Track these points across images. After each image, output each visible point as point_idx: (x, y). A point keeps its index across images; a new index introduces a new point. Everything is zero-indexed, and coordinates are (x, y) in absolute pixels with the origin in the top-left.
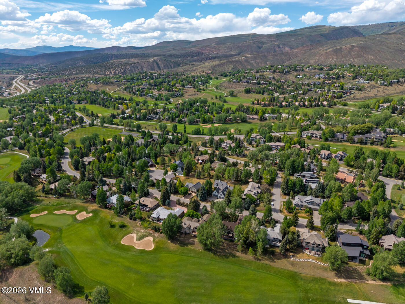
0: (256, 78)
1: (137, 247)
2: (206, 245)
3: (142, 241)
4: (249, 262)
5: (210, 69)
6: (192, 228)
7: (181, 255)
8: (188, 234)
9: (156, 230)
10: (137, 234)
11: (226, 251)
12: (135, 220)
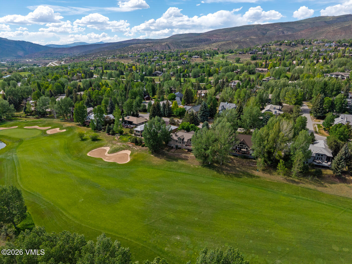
0: (262, 50)
3: (115, 154)
6: (186, 140)
8: (180, 148)
9: (137, 143)
10: (111, 147)
11: (237, 169)
12: (114, 134)
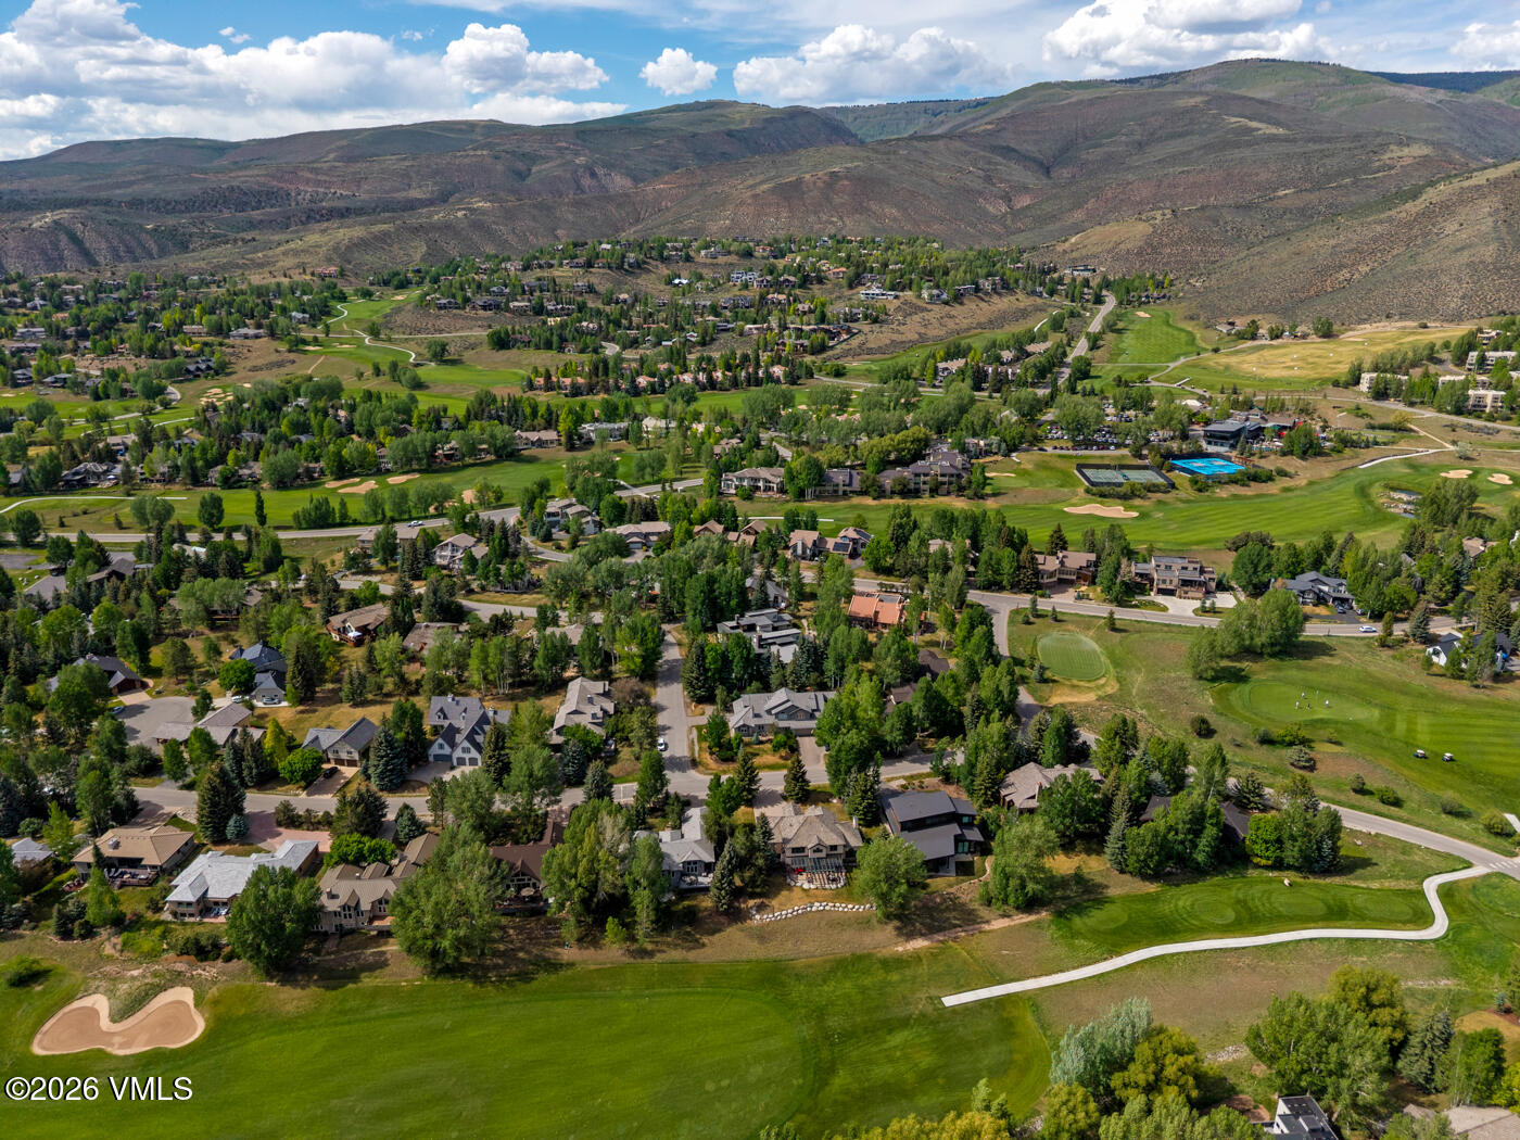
0: (524, 292)
1: (122, 1046)
2: (435, 954)
3: (140, 1015)
4: (614, 973)
5: (329, 260)
6: (365, 906)
7: (336, 1024)
8: (352, 932)
9: (203, 951)
10: (110, 993)
11: (521, 955)
12: (89, 932)
